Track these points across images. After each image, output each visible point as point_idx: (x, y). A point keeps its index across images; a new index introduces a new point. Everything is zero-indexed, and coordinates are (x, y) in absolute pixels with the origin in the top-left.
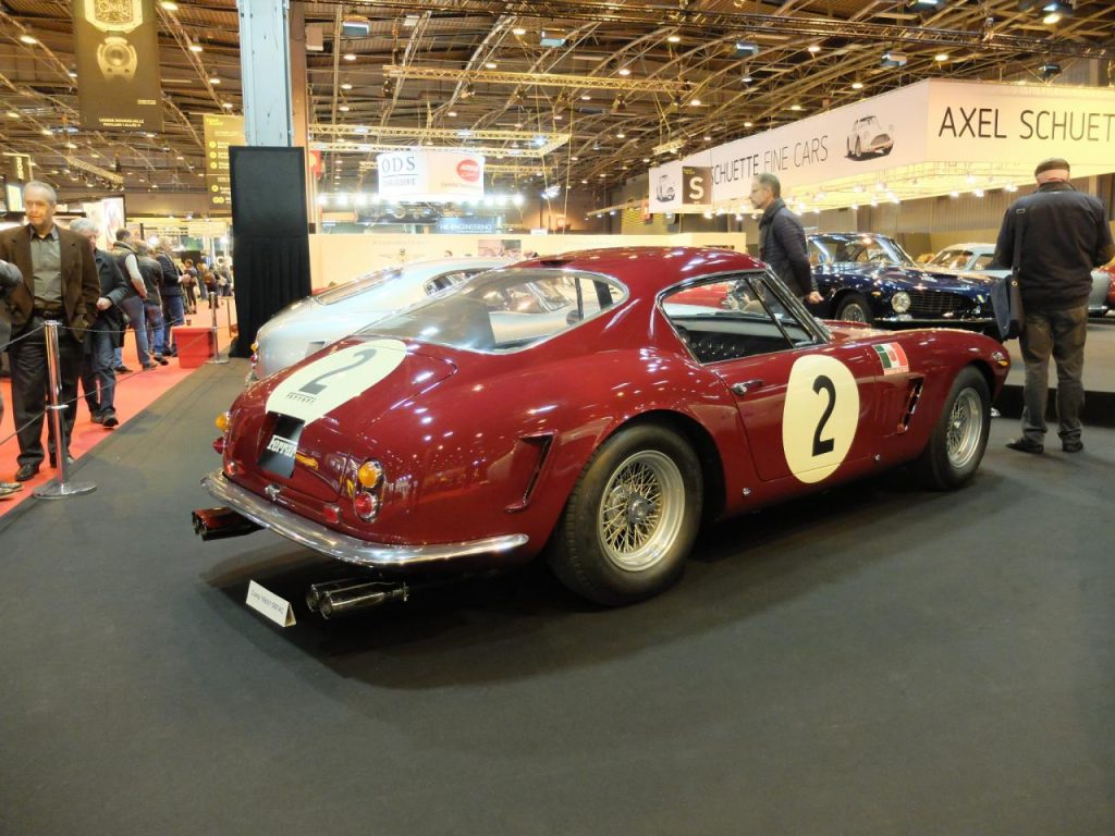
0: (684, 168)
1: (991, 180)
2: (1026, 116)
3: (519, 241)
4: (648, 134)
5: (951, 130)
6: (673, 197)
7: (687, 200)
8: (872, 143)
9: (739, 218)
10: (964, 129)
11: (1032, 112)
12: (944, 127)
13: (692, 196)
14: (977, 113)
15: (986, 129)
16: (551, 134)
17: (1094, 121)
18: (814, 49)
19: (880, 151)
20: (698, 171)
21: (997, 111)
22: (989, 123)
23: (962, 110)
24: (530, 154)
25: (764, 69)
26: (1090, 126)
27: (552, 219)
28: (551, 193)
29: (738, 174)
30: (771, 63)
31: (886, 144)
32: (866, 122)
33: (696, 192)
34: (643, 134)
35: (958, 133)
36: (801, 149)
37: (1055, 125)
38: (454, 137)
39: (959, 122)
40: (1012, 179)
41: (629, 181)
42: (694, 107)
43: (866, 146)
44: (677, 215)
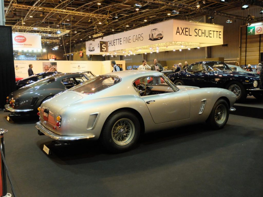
0: (100, 41)
1: (186, 47)
2: (196, 30)
3: (56, 63)
4: (83, 32)
5: (179, 33)
6: (94, 50)
7: (101, 51)
8: (157, 36)
9: (112, 56)
10: (182, 34)
11: (197, 29)
12: (177, 32)
13: (103, 50)
14: (185, 29)
15: (187, 33)
16: (64, 30)
17: (211, 32)
18: (137, 10)
19: (159, 38)
20: (104, 43)
21: (189, 29)
22: (187, 32)
23: (181, 28)
24: (55, 36)
25: (122, 15)
26: (210, 34)
27: (51, 56)
28: (56, 48)
29: (115, 44)
30: (125, 13)
31: (161, 36)
32: (155, 30)
33: (104, 49)
34: (82, 32)
35: (180, 34)
36: (135, 37)
37: (202, 33)
38: (32, 29)
39: (181, 31)
40: (189, 47)
41: (75, 45)
42: (100, 25)
43: (155, 37)
44: (91, 55)
